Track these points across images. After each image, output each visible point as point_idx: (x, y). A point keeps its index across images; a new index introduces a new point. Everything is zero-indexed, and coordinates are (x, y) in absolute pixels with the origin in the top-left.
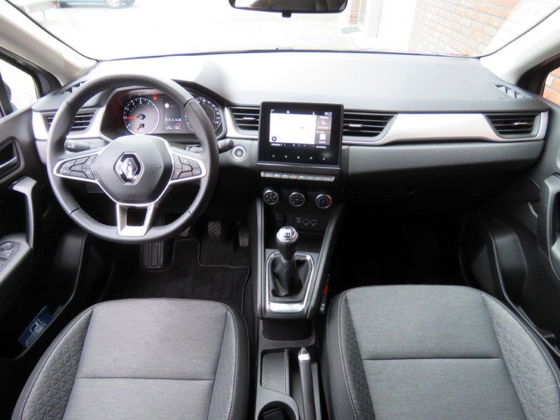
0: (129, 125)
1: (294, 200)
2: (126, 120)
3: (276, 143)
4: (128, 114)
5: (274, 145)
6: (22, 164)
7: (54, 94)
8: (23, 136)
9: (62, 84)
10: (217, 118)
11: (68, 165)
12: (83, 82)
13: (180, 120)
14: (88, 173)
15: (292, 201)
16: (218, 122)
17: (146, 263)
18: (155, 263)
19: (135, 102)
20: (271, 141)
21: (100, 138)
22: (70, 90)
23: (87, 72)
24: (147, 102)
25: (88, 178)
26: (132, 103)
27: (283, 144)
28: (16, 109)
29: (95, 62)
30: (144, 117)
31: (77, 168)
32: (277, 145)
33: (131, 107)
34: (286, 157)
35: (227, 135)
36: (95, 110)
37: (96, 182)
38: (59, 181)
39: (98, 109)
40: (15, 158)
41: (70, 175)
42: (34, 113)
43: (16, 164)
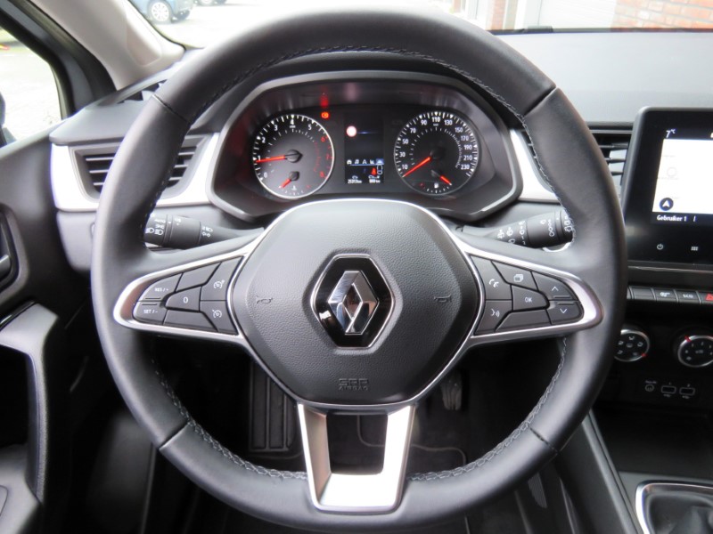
0: (265, 174)
1: (692, 353)
2: (260, 164)
3: (671, 215)
4: (263, 150)
5: (665, 218)
6: (23, 272)
7: (102, 105)
8: (27, 203)
9: (118, 86)
10: (467, 157)
11: (159, 290)
12: (163, 82)
13: (380, 162)
14: (217, 313)
15: (684, 356)
16: (467, 167)
17: (259, 441)
18: (276, 440)
19: (279, 124)
20: (656, 208)
21: (211, 205)
22: (138, 97)
23: (168, 64)
24: (307, 122)
25: (215, 329)
26: (272, 126)
27: (690, 216)
28: (12, 140)
29: (181, 49)
30: (299, 157)
31: (186, 300)
32: (674, 219)
33: (271, 134)
34: (694, 249)
35: (524, 195)
36: (199, 140)
37: (239, 339)
38: (128, 340)
39: (205, 137)
40: (6, 258)
41: (162, 323)
42: (54, 146)
43: (6, 273)
